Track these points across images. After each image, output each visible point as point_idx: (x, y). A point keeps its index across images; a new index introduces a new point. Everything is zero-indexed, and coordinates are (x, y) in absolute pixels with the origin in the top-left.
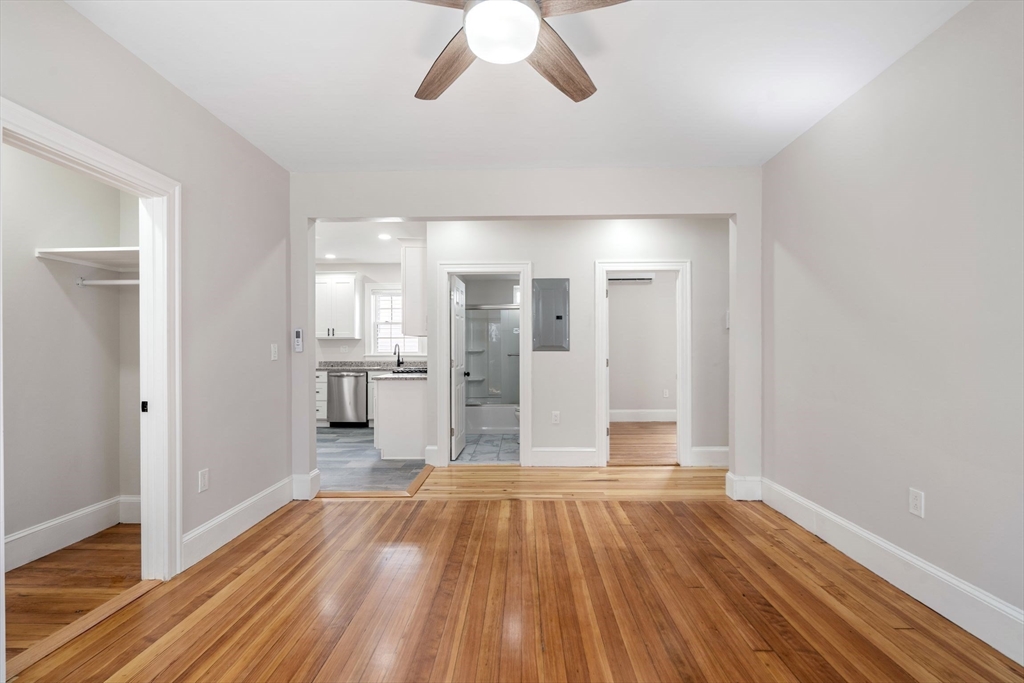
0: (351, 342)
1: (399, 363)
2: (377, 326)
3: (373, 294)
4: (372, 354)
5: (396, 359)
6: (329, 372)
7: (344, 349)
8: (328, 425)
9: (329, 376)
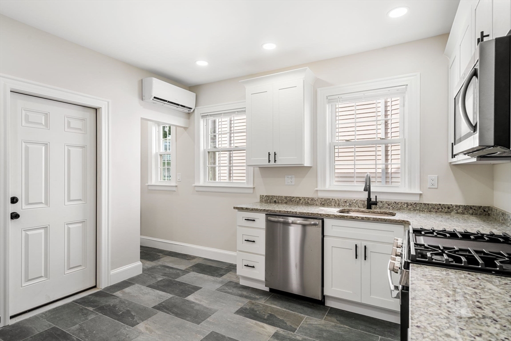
0: (298, 170)
1: (370, 204)
2: (333, 147)
3: (329, 102)
4: (327, 187)
5: (365, 196)
6: (269, 214)
7: (289, 180)
8: (267, 289)
9: (268, 221)
